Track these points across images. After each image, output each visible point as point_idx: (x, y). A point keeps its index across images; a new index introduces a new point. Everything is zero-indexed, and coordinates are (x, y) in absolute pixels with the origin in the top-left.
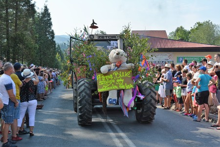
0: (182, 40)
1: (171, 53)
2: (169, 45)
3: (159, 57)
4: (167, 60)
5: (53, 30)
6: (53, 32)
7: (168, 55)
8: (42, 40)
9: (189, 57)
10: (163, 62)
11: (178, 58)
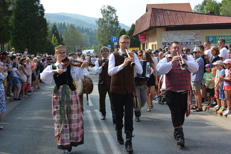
0: (212, 13)
1: (198, 31)
2: (195, 21)
3: (182, 37)
4: (193, 40)
5: (41, 5)
6: (42, 7)
7: (194, 34)
8: (28, 18)
9: (222, 36)
10: (187, 43)
11: (208, 38)
